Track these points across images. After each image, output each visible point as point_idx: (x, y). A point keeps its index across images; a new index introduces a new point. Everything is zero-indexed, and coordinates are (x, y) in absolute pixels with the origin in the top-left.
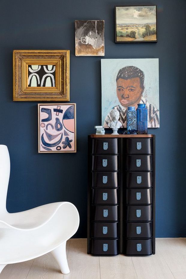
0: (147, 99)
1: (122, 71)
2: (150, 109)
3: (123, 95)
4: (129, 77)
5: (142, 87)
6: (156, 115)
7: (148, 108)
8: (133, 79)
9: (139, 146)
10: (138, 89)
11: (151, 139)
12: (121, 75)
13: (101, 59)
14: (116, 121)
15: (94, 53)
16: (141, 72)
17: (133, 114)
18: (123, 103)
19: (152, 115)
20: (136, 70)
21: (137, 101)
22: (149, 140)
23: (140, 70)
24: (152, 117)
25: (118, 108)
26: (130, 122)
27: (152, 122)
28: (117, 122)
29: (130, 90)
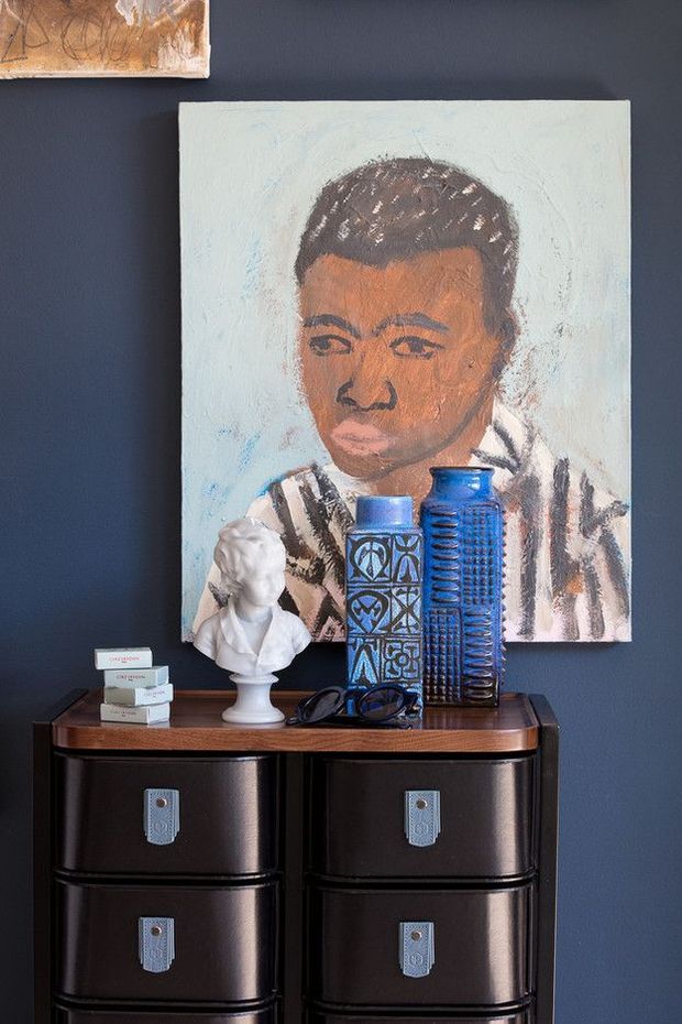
0: (539, 420)
1: (340, 197)
2: (561, 498)
3: (350, 384)
4: (401, 244)
5: (503, 328)
6: (608, 543)
7: (546, 491)
8: (427, 262)
9: (423, 819)
10: (470, 339)
11: (518, 767)
12: (332, 229)
13: (183, 106)
14: (257, 614)
15: (124, 52)
16: (494, 207)
17: (396, 554)
18: (346, 445)
19: (576, 546)
20: (451, 190)
21: (458, 431)
22: (506, 774)
23: (482, 191)
24: (574, 556)
25: (306, 490)
26: (367, 619)
27: (571, 600)
28: (270, 617)
29: (403, 348)
